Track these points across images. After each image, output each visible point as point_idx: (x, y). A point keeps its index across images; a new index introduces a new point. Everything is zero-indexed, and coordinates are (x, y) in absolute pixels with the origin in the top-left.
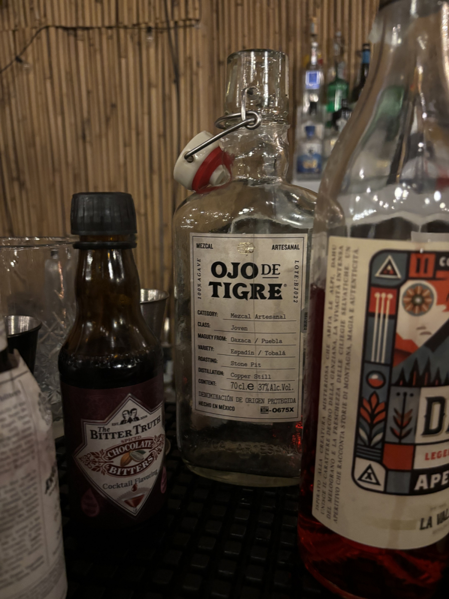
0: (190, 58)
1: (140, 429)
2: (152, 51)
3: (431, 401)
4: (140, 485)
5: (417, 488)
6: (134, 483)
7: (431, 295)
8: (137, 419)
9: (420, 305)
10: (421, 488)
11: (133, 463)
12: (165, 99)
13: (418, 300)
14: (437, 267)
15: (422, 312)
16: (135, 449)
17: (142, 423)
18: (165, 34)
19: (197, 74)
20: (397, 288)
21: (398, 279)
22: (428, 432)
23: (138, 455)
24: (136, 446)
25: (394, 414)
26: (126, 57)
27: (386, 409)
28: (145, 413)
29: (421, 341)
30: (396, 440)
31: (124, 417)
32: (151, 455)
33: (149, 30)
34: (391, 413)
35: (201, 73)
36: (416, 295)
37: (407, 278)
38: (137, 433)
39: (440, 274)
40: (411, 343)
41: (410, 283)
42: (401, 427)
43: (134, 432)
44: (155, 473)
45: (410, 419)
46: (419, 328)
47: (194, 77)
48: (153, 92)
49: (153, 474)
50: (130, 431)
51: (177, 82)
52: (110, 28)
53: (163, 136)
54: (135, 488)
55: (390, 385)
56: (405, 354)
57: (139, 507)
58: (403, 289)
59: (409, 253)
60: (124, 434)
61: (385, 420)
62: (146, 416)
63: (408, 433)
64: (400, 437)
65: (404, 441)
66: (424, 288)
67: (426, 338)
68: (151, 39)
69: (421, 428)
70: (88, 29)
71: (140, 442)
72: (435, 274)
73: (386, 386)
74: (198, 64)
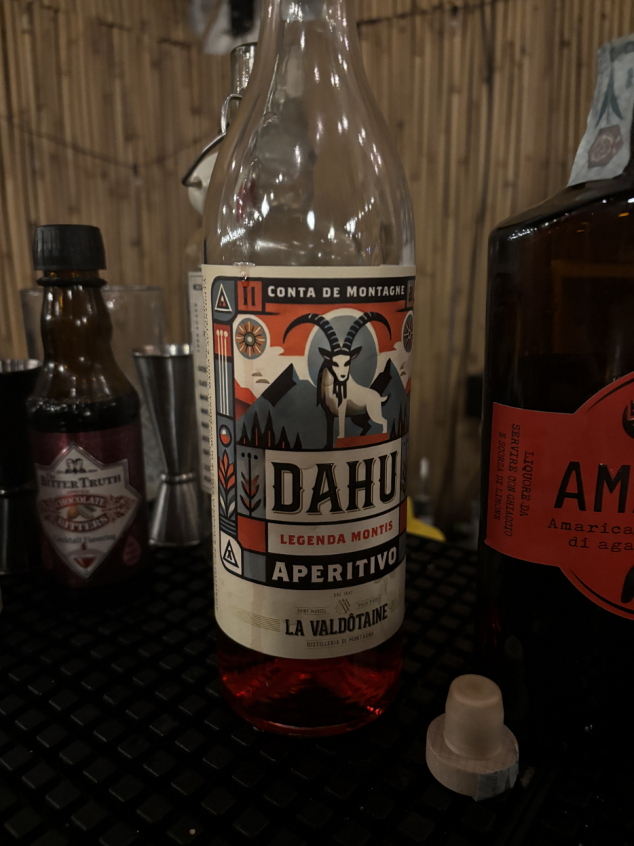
0: (512, 44)
1: (87, 483)
2: (458, 40)
3: (279, 468)
4: (90, 546)
5: (275, 578)
6: (83, 541)
7: (262, 334)
8: (83, 471)
9: (252, 346)
10: (281, 579)
11: (80, 519)
12: (472, 107)
13: (250, 339)
14: (266, 299)
15: (255, 355)
16: (82, 504)
17: (91, 476)
18: (477, 14)
19: (521, 66)
20: (230, 323)
21: (229, 312)
22: (279, 506)
23: (87, 512)
24: (83, 500)
25: (242, 479)
26: (422, 55)
27: (235, 473)
28: (93, 467)
29: (259, 390)
30: (247, 513)
31: (69, 466)
32: (105, 515)
33: (455, 10)
34: (240, 479)
35: (526, 63)
36: (247, 334)
37: (238, 312)
38: (84, 486)
39: (270, 307)
40: (248, 391)
41: (240, 318)
42: (251, 497)
43: (80, 484)
44: (112, 537)
45: (258, 487)
46: (254, 375)
47: (516, 71)
48: (456, 99)
49: (108, 538)
50: (76, 482)
51: (489, 80)
52: (403, 16)
53: (465, 162)
54: (84, 547)
55: (236, 443)
56: (246, 406)
57: (90, 569)
58: (235, 325)
59: (236, 280)
60: (69, 485)
61: (235, 485)
62: (96, 471)
63: (258, 504)
64: (251, 510)
65: (254, 514)
66: (255, 325)
67: (265, 387)
68: (456, 23)
69: (270, 502)
70: (372, 22)
71: (88, 497)
72: (264, 307)
73: (232, 444)
74: (523, 51)
